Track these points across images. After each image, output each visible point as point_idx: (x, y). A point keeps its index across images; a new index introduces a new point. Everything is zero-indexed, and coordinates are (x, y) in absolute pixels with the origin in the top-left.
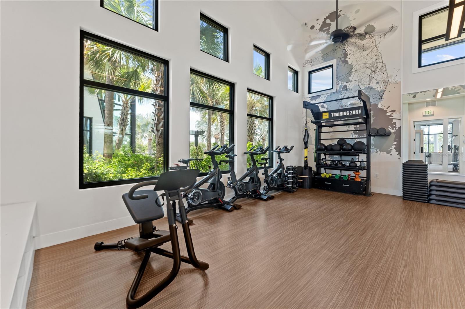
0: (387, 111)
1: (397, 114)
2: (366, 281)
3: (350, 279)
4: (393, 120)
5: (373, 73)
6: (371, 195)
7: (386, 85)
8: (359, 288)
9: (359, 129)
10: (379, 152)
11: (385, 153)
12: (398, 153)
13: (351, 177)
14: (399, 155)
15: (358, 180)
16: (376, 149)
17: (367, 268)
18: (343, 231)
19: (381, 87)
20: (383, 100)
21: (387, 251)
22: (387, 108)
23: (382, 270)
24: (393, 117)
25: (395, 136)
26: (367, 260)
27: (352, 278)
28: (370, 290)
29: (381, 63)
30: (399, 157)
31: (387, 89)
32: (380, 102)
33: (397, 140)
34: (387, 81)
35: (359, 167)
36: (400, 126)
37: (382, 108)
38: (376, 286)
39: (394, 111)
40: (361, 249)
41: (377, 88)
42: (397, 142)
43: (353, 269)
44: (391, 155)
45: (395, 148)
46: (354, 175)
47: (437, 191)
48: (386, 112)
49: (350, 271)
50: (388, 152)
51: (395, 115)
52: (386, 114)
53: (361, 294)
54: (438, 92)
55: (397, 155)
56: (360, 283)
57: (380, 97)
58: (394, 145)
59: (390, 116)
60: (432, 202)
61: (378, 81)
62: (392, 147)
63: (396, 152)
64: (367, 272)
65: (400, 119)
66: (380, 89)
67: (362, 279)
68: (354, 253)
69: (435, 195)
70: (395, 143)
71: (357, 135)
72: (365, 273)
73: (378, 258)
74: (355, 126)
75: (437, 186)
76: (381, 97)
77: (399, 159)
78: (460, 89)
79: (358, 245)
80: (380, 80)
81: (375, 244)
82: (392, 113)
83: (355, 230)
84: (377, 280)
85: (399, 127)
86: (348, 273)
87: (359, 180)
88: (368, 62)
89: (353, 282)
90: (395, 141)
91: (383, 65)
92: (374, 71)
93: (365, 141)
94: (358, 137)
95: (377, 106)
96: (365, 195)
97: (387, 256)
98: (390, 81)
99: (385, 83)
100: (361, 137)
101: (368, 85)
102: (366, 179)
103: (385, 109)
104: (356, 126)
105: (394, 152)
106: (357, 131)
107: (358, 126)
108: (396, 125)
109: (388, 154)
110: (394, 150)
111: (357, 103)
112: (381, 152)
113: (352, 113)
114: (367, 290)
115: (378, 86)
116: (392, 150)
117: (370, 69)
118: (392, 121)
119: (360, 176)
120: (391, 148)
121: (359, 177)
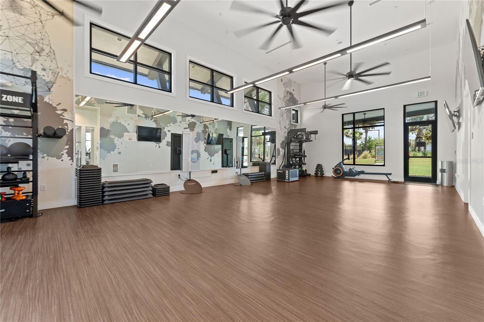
0: (57, 108)
1: (69, 114)
2: (149, 303)
3: (137, 316)
4: (65, 120)
5: (37, 54)
6: (41, 214)
7: (56, 76)
8: (152, 315)
9: (13, 125)
10: (46, 158)
11: (55, 158)
12: (70, 158)
13: (5, 196)
14: (72, 160)
15: (21, 198)
16: (41, 154)
17: (134, 291)
18: (60, 274)
19: (49, 77)
20: (52, 94)
21: (127, 263)
22: (57, 105)
23: (145, 282)
24: (64, 116)
25: (67, 139)
26: (125, 284)
27: (137, 314)
28: (161, 307)
29: (49, 48)
30: (72, 163)
31: (57, 81)
32: (47, 94)
33: (69, 143)
34: (57, 73)
35: (23, 179)
36: (73, 129)
37: (50, 103)
38: (159, 299)
39: (65, 110)
40: (106, 278)
41: (43, 76)
42: (69, 146)
43: (125, 304)
44: (62, 160)
45: (67, 153)
46: (12, 192)
47: (109, 191)
48: (55, 109)
49: (126, 309)
50: (59, 157)
51: (66, 115)
52: (56, 112)
53: (160, 318)
54: (84, 100)
55: (70, 160)
56: (148, 310)
57: (47, 89)
58: (66, 149)
59: (61, 115)
60: (106, 202)
61: (45, 68)
62: (64, 151)
63: (68, 157)
64: (139, 294)
65: (72, 120)
66: (48, 80)
67: (144, 305)
68: (106, 288)
69: (107, 196)
70: (67, 147)
71: (9, 132)
72: (139, 297)
73: (129, 274)
74: (6, 120)
75: (109, 187)
76: (49, 89)
77: (72, 164)
78: (95, 103)
79: (99, 277)
80: (48, 67)
81: (111, 263)
82: (63, 112)
83: (74, 264)
84: (153, 293)
85: (71, 129)
86: (128, 313)
87: (24, 198)
88: (28, 35)
89: (142, 316)
90: (67, 145)
91: (52, 51)
92: (38, 52)
93: (30, 142)
94: (12, 136)
95: (43, 99)
96: (31, 216)
97: (132, 267)
98: (60, 74)
99: (54, 74)
100: (17, 136)
101: (30, 67)
102: (31, 194)
103: (54, 105)
104: (8, 119)
105: (65, 157)
106: (10, 127)
107: (11, 120)
108: (68, 127)
109: (58, 159)
110: (65, 155)
111: (9, 86)
112: (50, 158)
113: (6, 99)
114: (159, 310)
115: (43, 73)
116: (63, 154)
117: (33, 47)
118: (63, 122)
119: (23, 191)
120: (62, 153)
121: (23, 193)
